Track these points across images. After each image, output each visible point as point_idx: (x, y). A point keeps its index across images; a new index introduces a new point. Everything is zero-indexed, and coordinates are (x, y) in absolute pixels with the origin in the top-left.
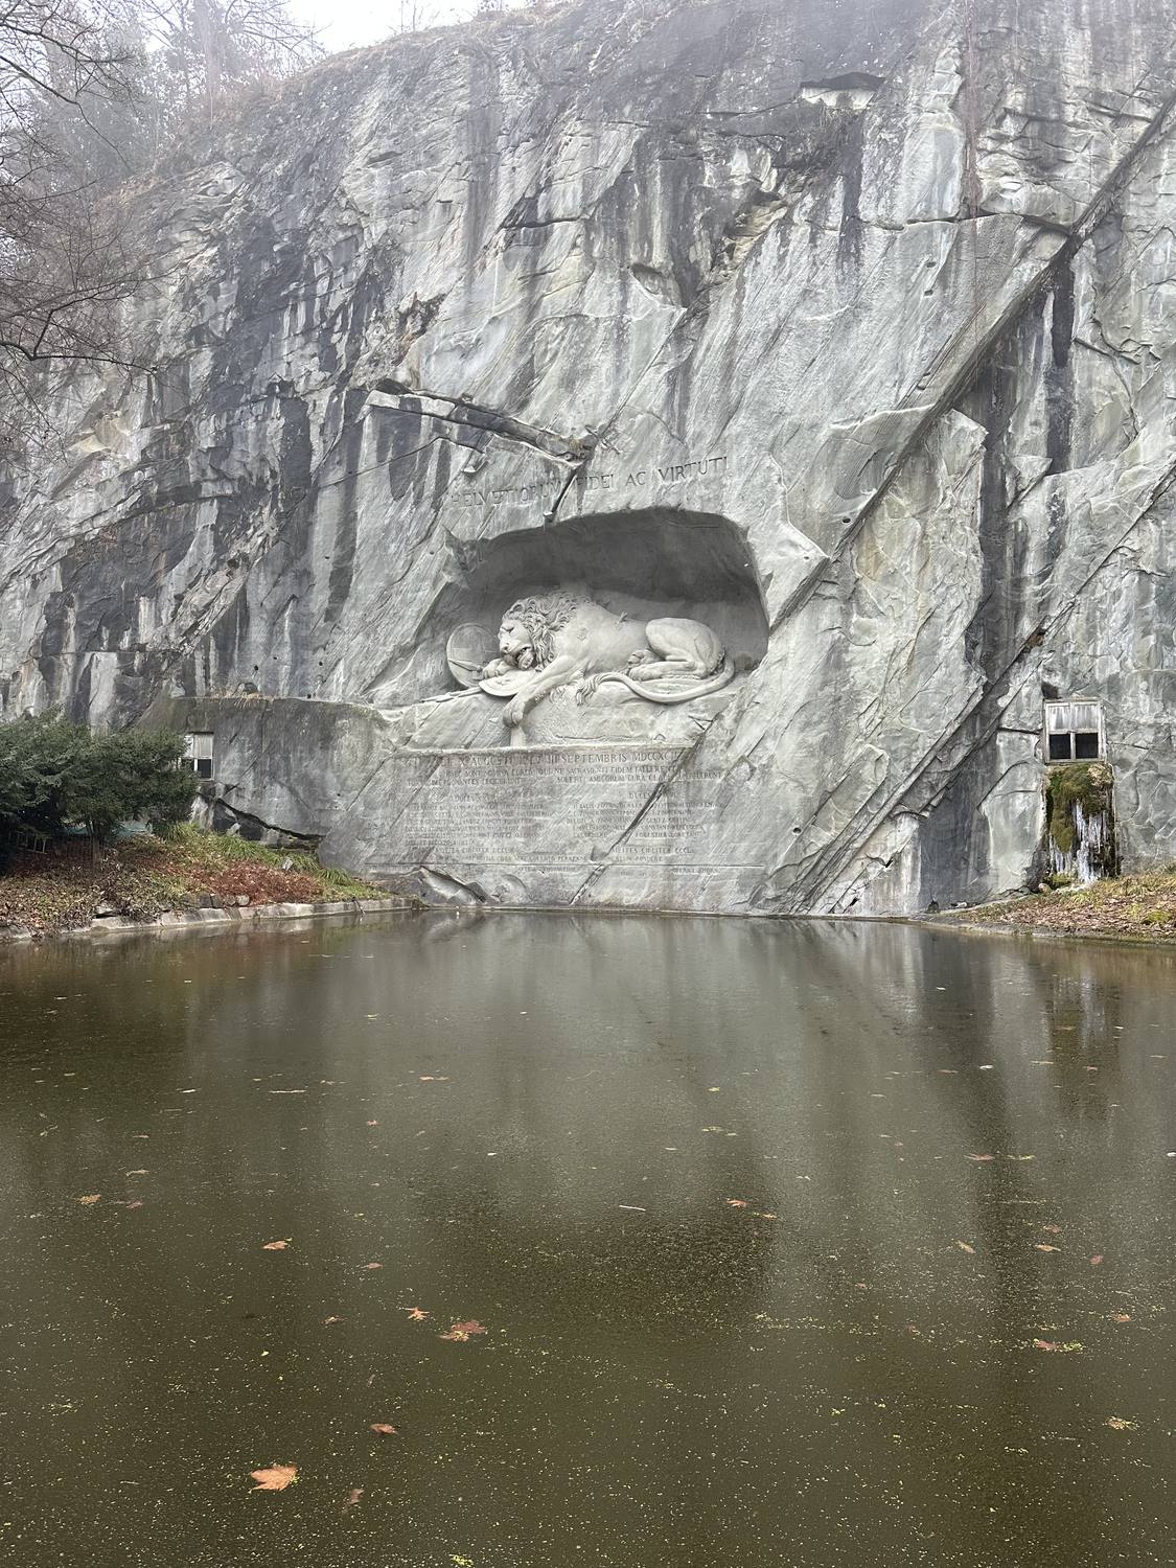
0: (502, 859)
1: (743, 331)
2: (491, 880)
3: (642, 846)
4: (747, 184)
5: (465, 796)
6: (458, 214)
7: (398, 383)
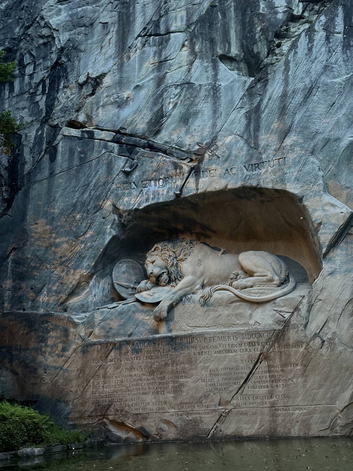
0: (159, 409)
1: (290, 88)
2: (153, 424)
3: (253, 395)
4: (286, 11)
5: (132, 368)
6: (112, 29)
7: (79, 122)
